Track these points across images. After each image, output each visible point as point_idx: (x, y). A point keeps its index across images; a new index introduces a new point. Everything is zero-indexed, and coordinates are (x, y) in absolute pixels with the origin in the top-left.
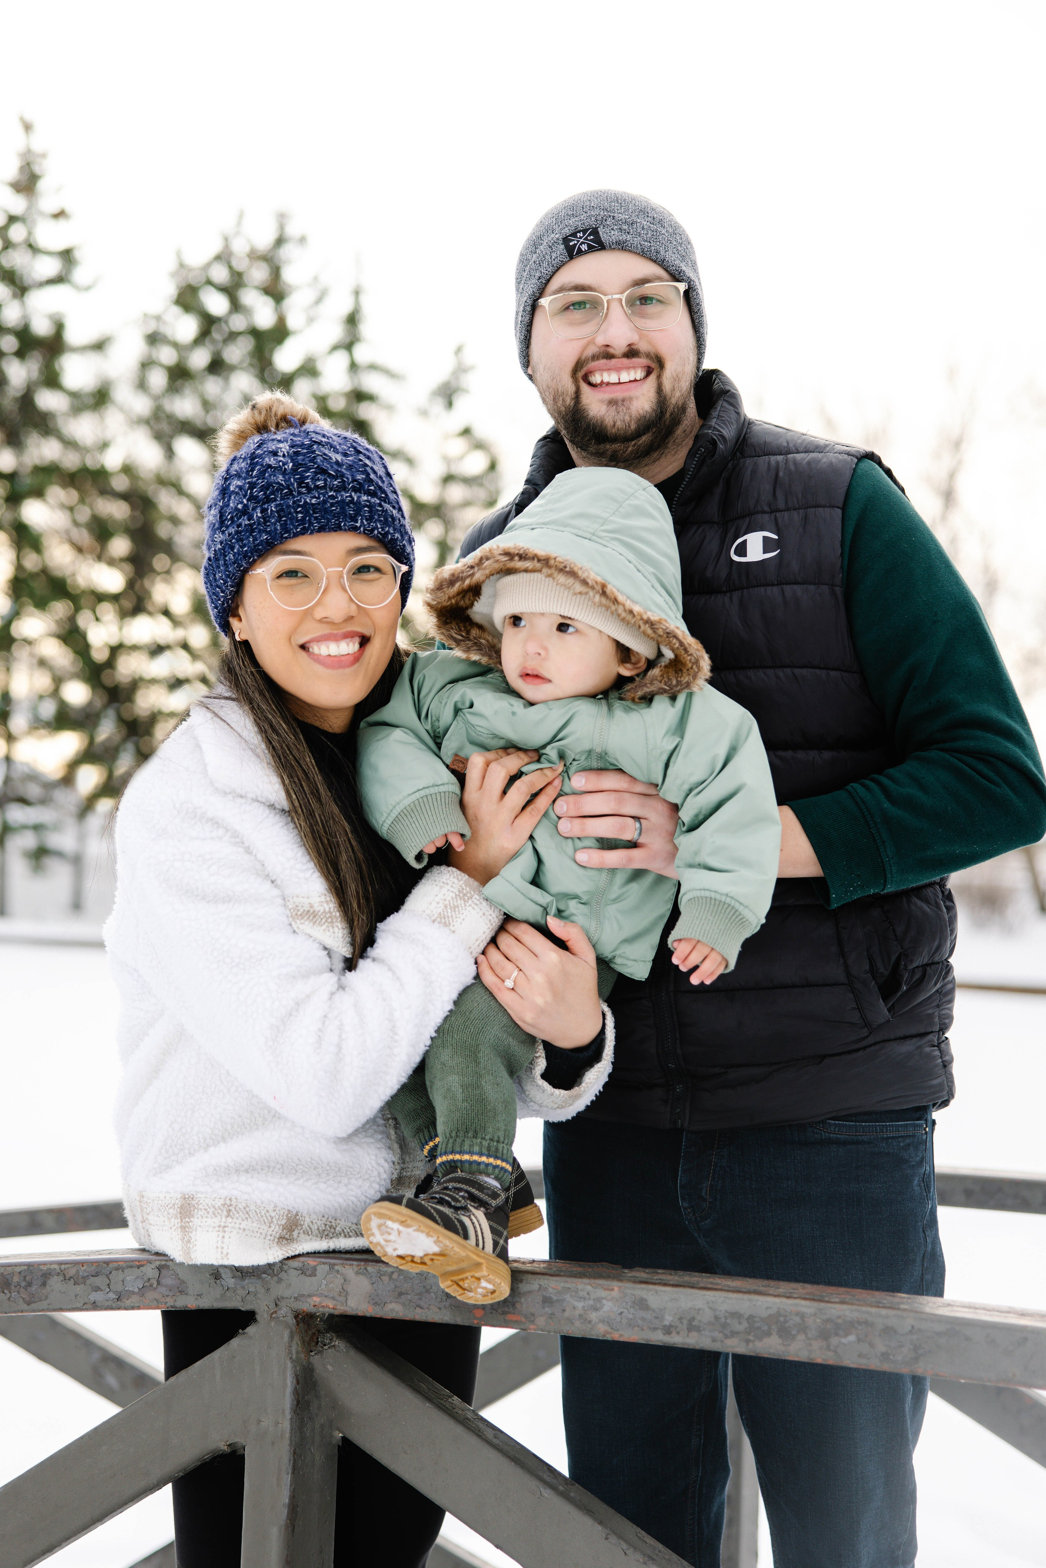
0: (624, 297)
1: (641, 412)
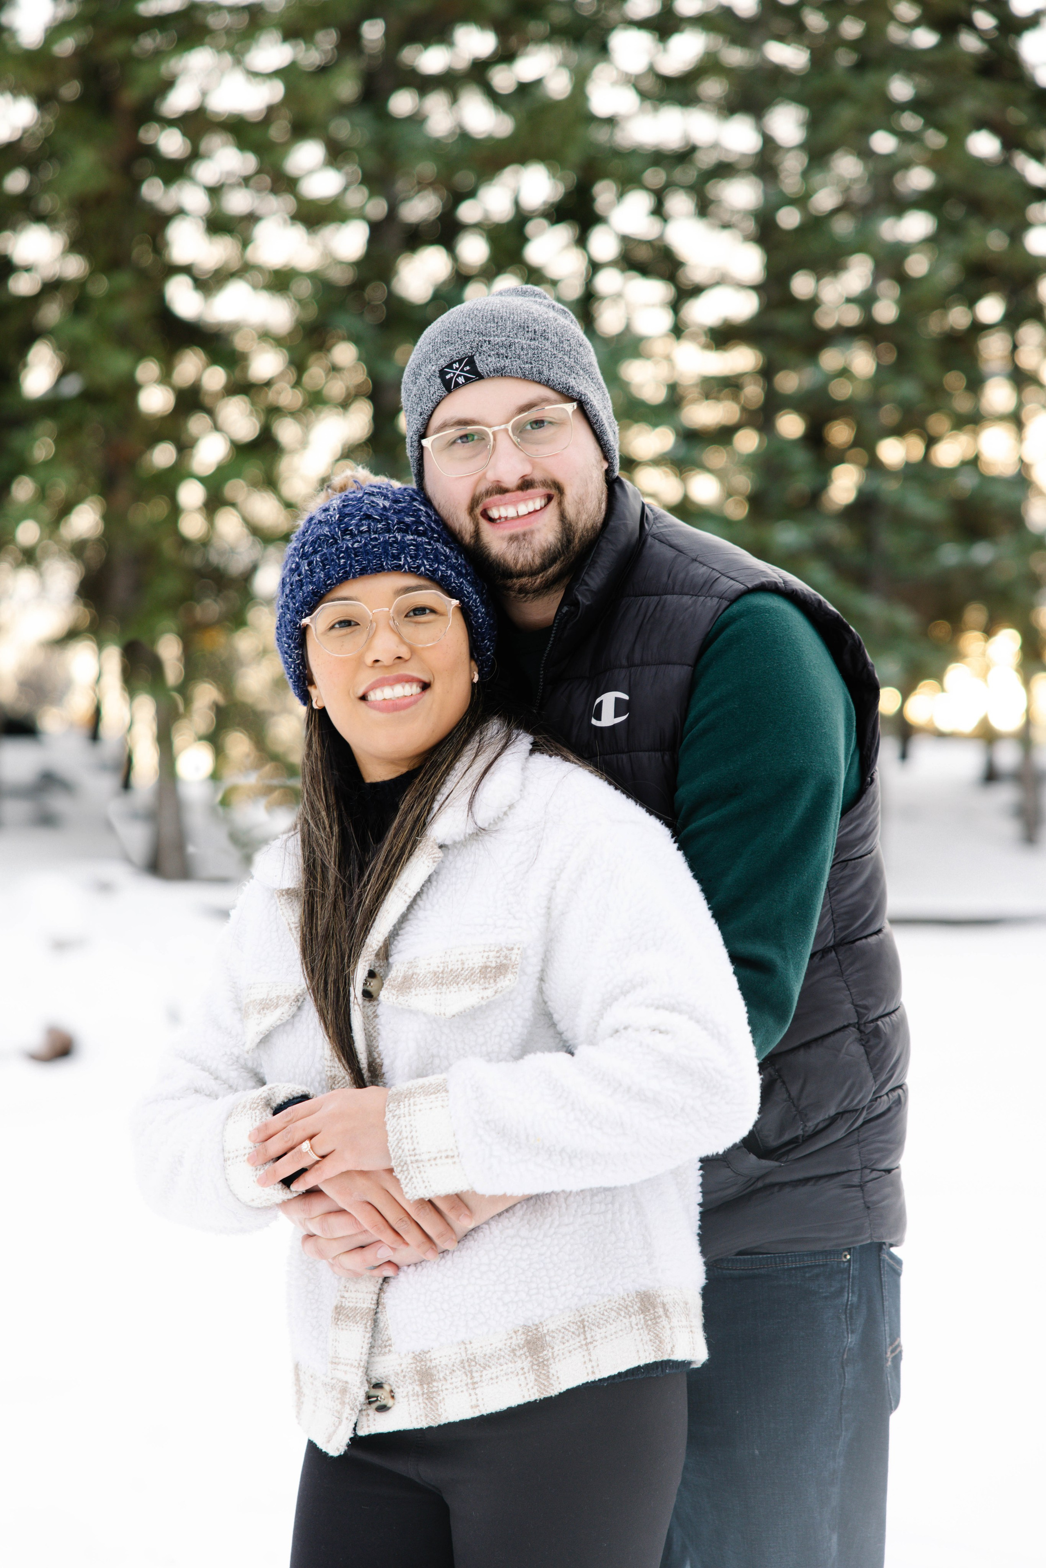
0: (509, 426)
1: (544, 544)
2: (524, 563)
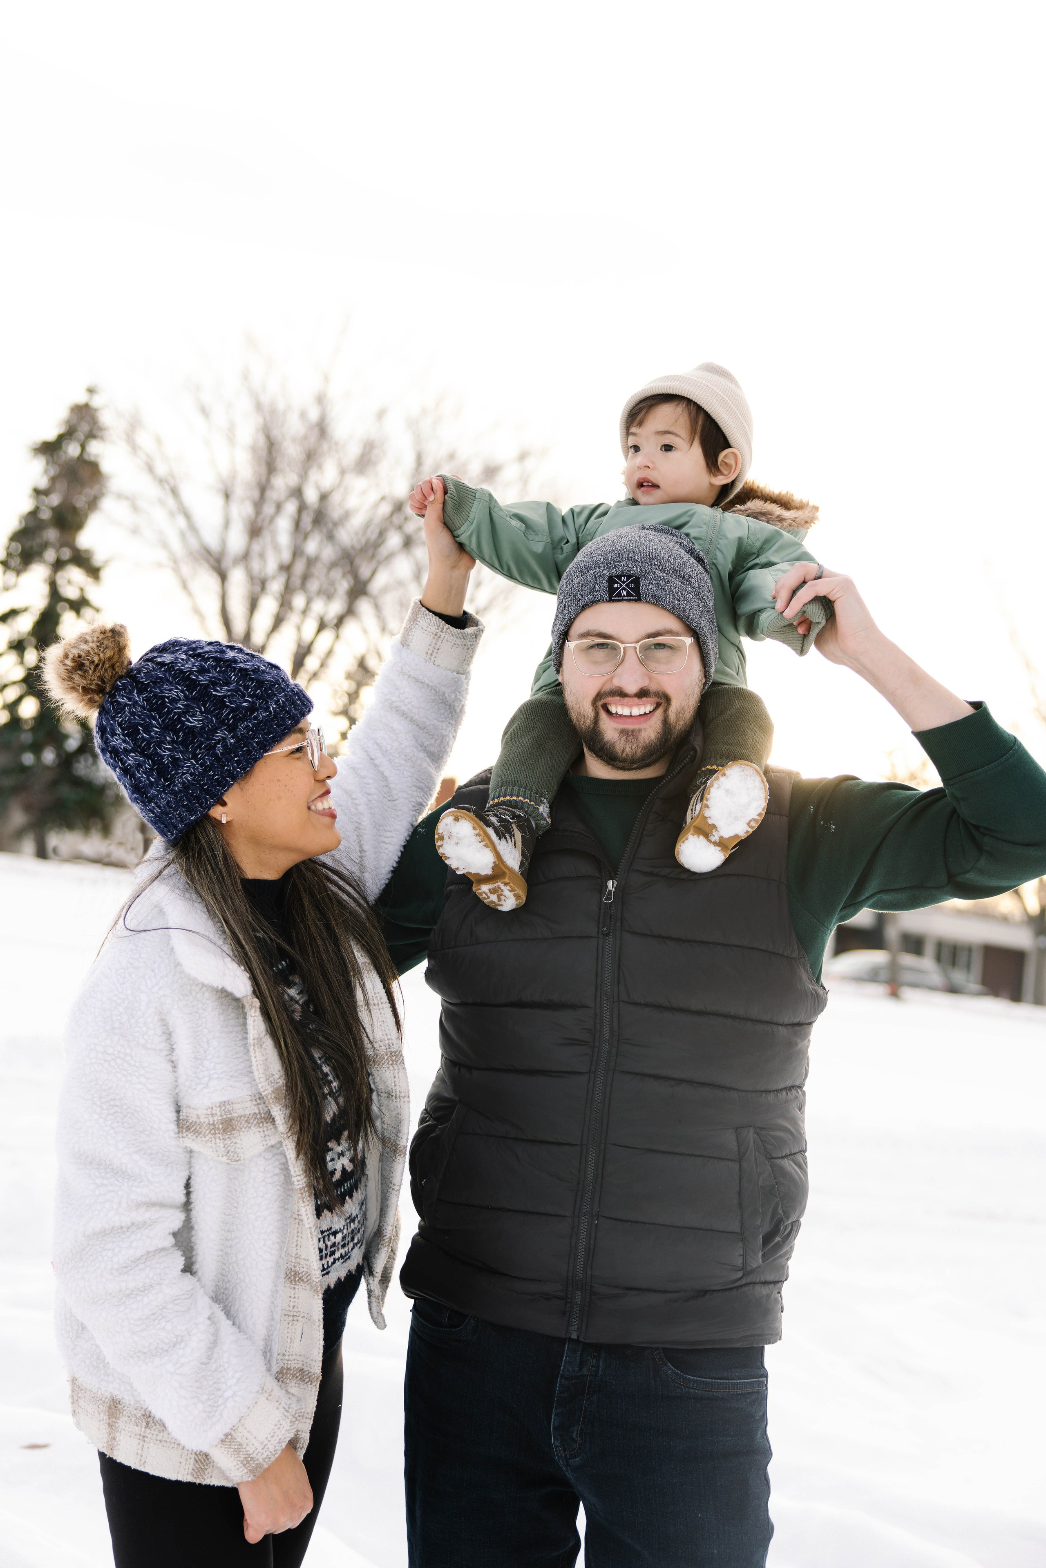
0: (638, 646)
1: (647, 741)
2: (629, 753)
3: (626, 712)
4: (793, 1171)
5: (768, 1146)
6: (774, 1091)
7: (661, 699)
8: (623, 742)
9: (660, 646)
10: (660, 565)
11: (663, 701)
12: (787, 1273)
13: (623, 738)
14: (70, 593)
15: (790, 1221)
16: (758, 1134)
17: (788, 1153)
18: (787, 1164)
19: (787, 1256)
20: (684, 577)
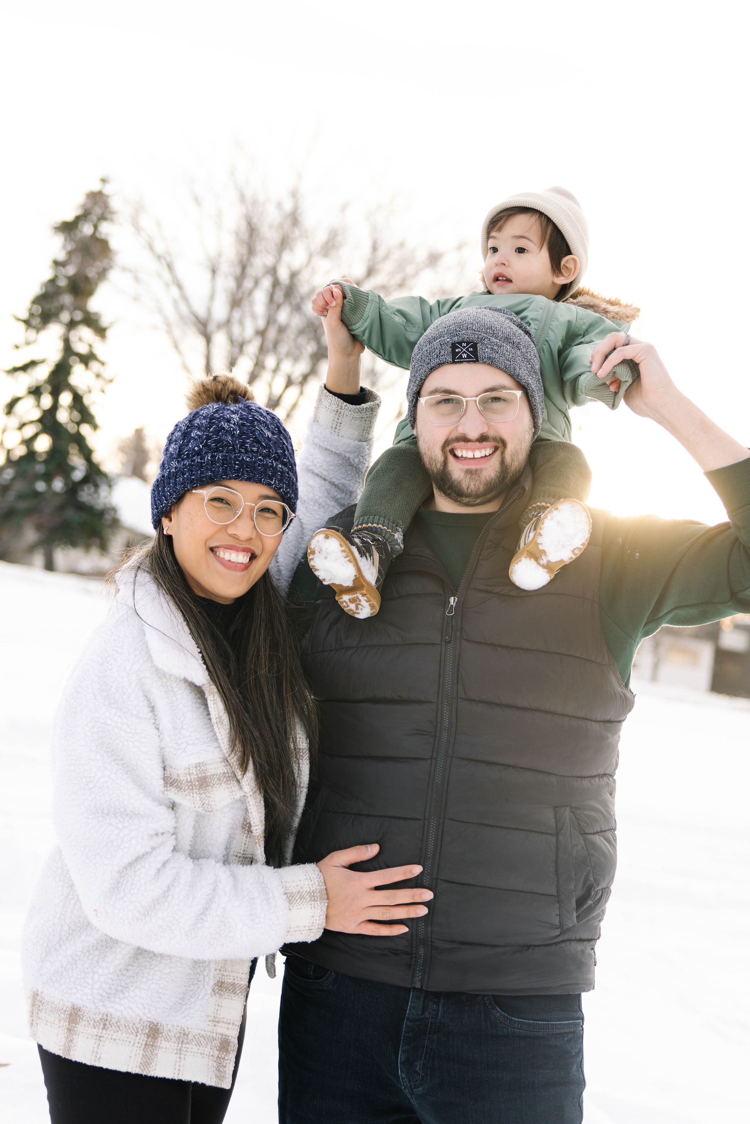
0: (478, 400)
1: (488, 479)
2: (473, 489)
3: (470, 455)
4: (603, 845)
5: (582, 824)
6: (588, 777)
7: (498, 443)
8: (468, 480)
9: (496, 399)
10: (494, 333)
11: (500, 445)
12: (600, 932)
13: (468, 476)
14: (81, 348)
15: (600, 888)
16: (573, 813)
17: (599, 830)
18: (598, 839)
19: (600, 918)
20: (514, 343)
